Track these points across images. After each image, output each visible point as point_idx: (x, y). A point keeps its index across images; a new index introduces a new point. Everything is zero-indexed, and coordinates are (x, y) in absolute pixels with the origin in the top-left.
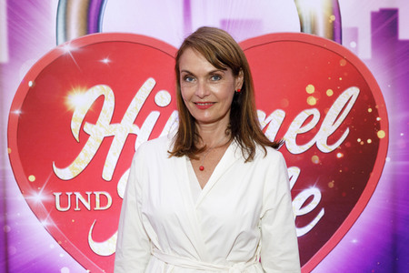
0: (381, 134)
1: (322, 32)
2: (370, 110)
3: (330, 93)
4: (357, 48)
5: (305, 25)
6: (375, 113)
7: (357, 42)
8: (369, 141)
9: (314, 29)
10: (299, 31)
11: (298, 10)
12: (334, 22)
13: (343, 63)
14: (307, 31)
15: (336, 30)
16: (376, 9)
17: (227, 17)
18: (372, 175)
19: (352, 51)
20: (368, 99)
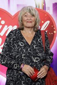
0: (55, 32)
1: (41, 8)
2: (52, 26)
3: (43, 22)
4: (49, 12)
5: (37, 6)
6: (54, 27)
7: (49, 10)
8: (52, 33)
9: (39, 7)
10: (36, 7)
11: (35, 2)
12: (44, 6)
13: (46, 15)
14: (37, 7)
15: (44, 7)
16: (54, 3)
17: (18, 4)
18: (53, 41)
19: (48, 12)
20: (52, 24)
